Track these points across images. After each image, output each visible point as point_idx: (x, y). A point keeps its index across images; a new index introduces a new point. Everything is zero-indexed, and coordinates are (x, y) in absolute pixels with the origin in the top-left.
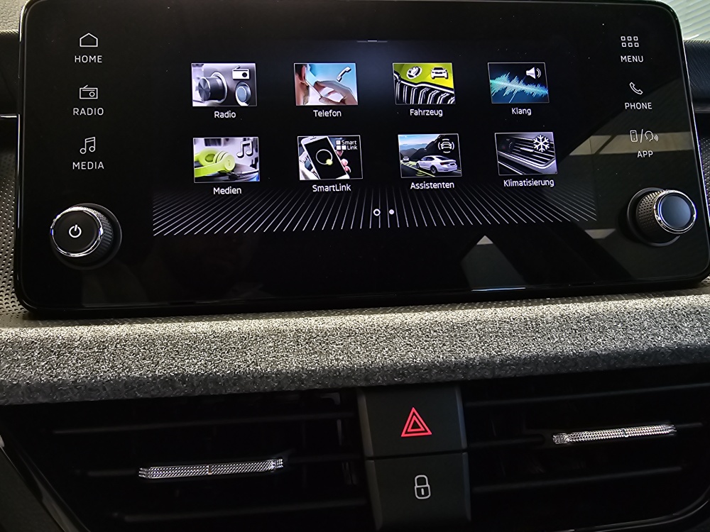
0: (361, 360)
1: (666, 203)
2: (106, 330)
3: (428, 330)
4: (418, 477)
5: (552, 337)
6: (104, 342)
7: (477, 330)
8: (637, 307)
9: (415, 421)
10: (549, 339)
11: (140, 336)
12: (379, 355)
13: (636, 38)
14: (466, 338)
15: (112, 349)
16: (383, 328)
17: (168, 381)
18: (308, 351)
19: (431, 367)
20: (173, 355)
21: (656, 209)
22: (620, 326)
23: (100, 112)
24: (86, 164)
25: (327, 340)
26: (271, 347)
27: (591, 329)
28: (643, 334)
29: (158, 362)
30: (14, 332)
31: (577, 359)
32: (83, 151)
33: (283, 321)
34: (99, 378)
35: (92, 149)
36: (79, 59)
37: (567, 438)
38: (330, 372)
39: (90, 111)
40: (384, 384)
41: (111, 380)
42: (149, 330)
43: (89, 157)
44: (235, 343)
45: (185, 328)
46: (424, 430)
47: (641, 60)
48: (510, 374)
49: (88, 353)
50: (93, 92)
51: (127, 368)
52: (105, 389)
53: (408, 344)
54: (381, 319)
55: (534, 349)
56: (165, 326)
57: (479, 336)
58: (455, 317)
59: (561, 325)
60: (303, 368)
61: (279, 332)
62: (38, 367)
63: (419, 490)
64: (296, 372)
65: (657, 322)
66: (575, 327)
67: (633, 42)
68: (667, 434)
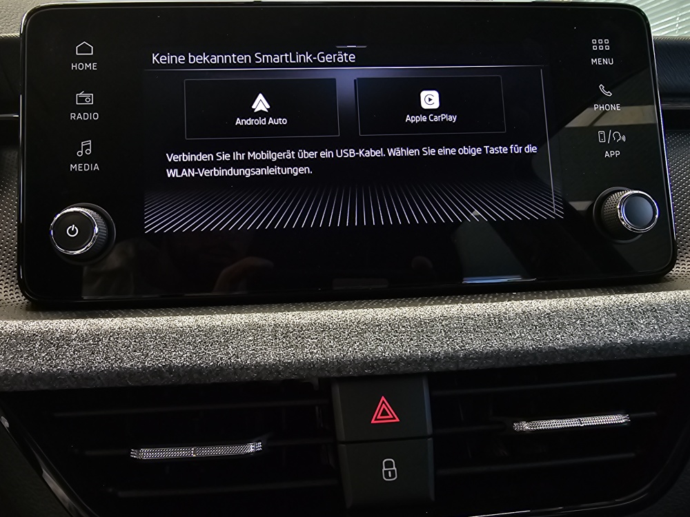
0: (334, 354)
1: (629, 203)
2: (101, 324)
3: (396, 326)
4: (385, 460)
5: (514, 333)
6: (98, 335)
7: (443, 326)
8: (596, 304)
9: (384, 409)
10: (510, 334)
11: (131, 330)
12: (350, 349)
13: (607, 41)
14: (433, 333)
15: (105, 341)
16: (355, 323)
17: (157, 372)
18: (285, 345)
19: (398, 360)
20: (161, 348)
21: (620, 209)
22: (578, 322)
23: (95, 116)
24: (83, 166)
25: (303, 334)
26: (251, 340)
27: (551, 326)
28: (600, 331)
29: (148, 354)
30: (17, 325)
31: (537, 353)
32: (80, 154)
33: (262, 315)
34: (94, 369)
35: (88, 152)
36: (76, 66)
37: (526, 426)
38: (305, 364)
39: (86, 116)
40: (355, 375)
41: (105, 370)
42: (139, 324)
43: (85, 159)
44: (218, 336)
45: (172, 322)
46: (392, 417)
47: (611, 62)
48: (472, 367)
49: (84, 345)
50: (89, 98)
51: (119, 359)
52: (99, 378)
53: (377, 339)
54: (354, 315)
55: (495, 345)
56: (154, 319)
57: (445, 331)
58: (423, 313)
59: (522, 321)
60: (280, 361)
61: (258, 327)
62: (39, 358)
63: (386, 472)
64: (273, 365)
65: (614, 319)
66: (536, 323)
67: (604, 44)
68: (621, 423)
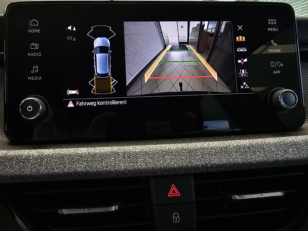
0: (151, 166)
1: (284, 95)
2: (44, 152)
3: (180, 152)
4: (174, 213)
5: (233, 155)
6: (43, 157)
7: (201, 152)
8: (270, 142)
9: (174, 190)
10: (231, 156)
11: (57, 155)
12: (159, 163)
13: (275, 20)
14: (196, 156)
15: (46, 160)
16: (161, 151)
17: (70, 174)
18: (129, 162)
19: (181, 168)
20: (72, 163)
21: (280, 98)
22: (262, 150)
23: (40, 54)
24: (34, 78)
25: (137, 156)
26: (113, 160)
27: (250, 152)
28: (272, 154)
29: (66, 166)
30: (5, 153)
31: (243, 164)
32: (33, 72)
33: (118, 148)
34: (41, 173)
35: (36, 71)
36: (30, 31)
37: (238, 197)
38: (138, 170)
39: (35, 54)
40: (161, 175)
41: (46, 174)
42: (61, 152)
43: (35, 75)
44: (98, 158)
45: (77, 151)
46: (178, 193)
47: (277, 30)
48: (214, 171)
49: (36, 162)
50: (36, 46)
51: (52, 169)
52: (43, 177)
53: (171, 159)
54: (160, 147)
55: (224, 161)
56: (68, 150)
57: (202, 155)
58: (191, 146)
59: (237, 150)
60: (126, 169)
61: (117, 154)
62: (15, 168)
63: (175, 219)
64: (124, 171)
65: (278, 149)
66: (243, 151)
67: (274, 22)
68: (280, 196)
